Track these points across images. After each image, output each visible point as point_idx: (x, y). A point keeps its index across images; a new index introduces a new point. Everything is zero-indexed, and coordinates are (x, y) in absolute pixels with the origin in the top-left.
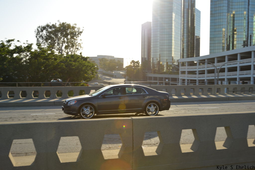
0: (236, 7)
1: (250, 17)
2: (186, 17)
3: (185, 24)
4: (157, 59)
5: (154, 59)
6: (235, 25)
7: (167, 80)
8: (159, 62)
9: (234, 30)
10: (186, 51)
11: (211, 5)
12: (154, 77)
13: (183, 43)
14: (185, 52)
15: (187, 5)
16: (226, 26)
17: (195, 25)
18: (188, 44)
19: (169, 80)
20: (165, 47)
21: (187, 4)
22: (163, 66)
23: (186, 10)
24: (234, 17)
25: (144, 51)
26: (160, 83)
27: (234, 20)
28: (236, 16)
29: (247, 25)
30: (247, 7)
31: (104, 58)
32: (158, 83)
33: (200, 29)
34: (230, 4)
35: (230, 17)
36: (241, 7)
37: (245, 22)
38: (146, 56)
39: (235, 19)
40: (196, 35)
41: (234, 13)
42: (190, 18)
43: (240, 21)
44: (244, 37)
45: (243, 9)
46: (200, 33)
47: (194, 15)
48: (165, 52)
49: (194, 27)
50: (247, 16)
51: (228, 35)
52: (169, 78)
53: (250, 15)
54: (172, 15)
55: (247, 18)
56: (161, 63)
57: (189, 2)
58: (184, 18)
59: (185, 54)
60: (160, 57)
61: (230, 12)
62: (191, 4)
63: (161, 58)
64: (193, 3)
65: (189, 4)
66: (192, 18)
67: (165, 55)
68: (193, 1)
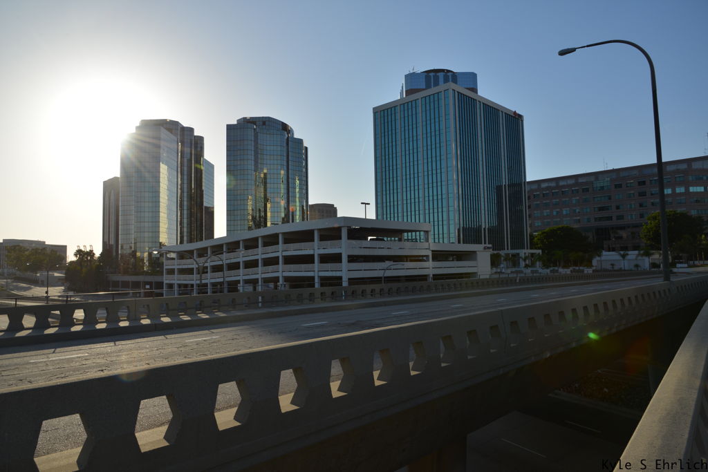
0: (268, 162)
1: (290, 180)
2: (185, 173)
3: (185, 186)
4: (131, 248)
5: (124, 247)
6: (268, 190)
7: (148, 287)
8: (134, 253)
9: (266, 200)
10: (187, 232)
12: (122, 282)
13: (181, 219)
14: (185, 234)
15: (189, 151)
16: (254, 192)
17: (203, 188)
18: (191, 220)
19: (151, 288)
20: (146, 224)
21: (187, 150)
22: (143, 260)
23: (185, 160)
24: (265, 178)
25: (109, 232)
26: (135, 295)
27: (265, 184)
28: (268, 176)
29: (286, 191)
30: (285, 164)
31: (18, 246)
32: (131, 294)
33: (213, 195)
34: (259, 157)
35: (260, 177)
36: (275, 162)
37: (283, 187)
39: (268, 181)
40: (205, 204)
41: (265, 171)
42: (193, 175)
43: (276, 186)
44: (283, 210)
45: (279, 167)
46: (213, 202)
48: (146, 235)
49: (202, 191)
50: (285, 177)
51: (258, 208)
52: (152, 282)
53: (290, 176)
54: (159, 167)
55: (285, 182)
56: (138, 254)
57: (191, 147)
58: (182, 174)
59: (185, 238)
60: (135, 243)
62: (196, 151)
63: (138, 245)
64: (199, 149)
65: (191, 151)
66: (199, 175)
67: (146, 240)
68: (199, 146)
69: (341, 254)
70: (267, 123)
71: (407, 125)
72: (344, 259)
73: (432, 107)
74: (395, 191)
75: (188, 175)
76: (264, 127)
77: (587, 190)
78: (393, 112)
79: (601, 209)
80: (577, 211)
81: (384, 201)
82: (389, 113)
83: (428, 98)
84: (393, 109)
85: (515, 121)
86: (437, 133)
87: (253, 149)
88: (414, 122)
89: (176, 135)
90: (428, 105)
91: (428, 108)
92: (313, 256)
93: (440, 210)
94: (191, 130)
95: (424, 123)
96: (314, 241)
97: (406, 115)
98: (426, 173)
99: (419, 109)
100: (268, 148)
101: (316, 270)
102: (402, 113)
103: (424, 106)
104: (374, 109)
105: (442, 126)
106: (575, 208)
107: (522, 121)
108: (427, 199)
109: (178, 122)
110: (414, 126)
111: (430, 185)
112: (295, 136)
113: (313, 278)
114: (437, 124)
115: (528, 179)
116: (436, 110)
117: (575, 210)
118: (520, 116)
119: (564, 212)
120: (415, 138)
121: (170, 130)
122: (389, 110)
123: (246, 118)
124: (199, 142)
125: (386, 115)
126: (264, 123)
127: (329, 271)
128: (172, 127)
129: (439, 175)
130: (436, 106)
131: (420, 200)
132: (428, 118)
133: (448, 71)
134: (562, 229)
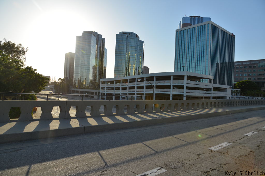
0: (131, 49)
3: (98, 57)
4: (78, 79)
6: (130, 60)
7: (86, 93)
11: (116, 46)
15: (100, 44)
16: (125, 60)
18: (99, 70)
19: (88, 94)
20: (85, 70)
21: (99, 43)
23: (99, 47)
30: (137, 50)
33: (106, 60)
34: (128, 47)
36: (133, 49)
38: (68, 76)
39: (130, 56)
40: (104, 65)
41: (130, 52)
42: (101, 53)
43: (133, 58)
45: (135, 51)
47: (104, 52)
48: (85, 74)
51: (126, 66)
52: (88, 92)
53: (138, 55)
56: (81, 81)
57: (101, 42)
58: (97, 52)
60: (80, 77)
61: (127, 52)
62: (102, 44)
63: (82, 78)
64: (103, 43)
65: (101, 44)
66: (103, 53)
67: (85, 76)
68: (103, 42)
69: (183, 86)
70: (131, 34)
71: (190, 37)
72: (185, 88)
73: (201, 30)
74: (183, 63)
75: (99, 53)
76: (130, 35)
77: (255, 67)
78: (184, 32)
79: (260, 75)
80: (250, 75)
81: (178, 66)
82: (183, 32)
83: (200, 27)
84: (184, 31)
85: (232, 37)
86: (203, 41)
87: (126, 44)
88: (193, 36)
89: (96, 37)
90: (200, 30)
91: (200, 31)
92: (170, 86)
93: (202, 71)
94: (101, 36)
95: (198, 37)
96: (170, 80)
97: (190, 33)
98: (197, 56)
99: (196, 31)
100: (131, 44)
101: (171, 91)
102: (188, 32)
103: (198, 30)
104: (176, 30)
105: (206, 38)
106: (249, 74)
107: (235, 38)
108: (196, 66)
109: (97, 32)
110: (193, 38)
111: (198, 61)
112: (140, 40)
113: (169, 95)
114: (203, 37)
115: (235, 61)
116: (203, 32)
117: (250, 74)
118: (234, 36)
119: (245, 75)
120: (193, 42)
121: (94, 35)
122: (183, 31)
123: (122, 32)
124: (103, 40)
125: (181, 32)
126: (130, 34)
127: (178, 92)
128: (95, 34)
129: (202, 58)
130: (203, 30)
131: (194, 67)
132: (199, 35)
133: (199, 17)
134: (247, 81)
